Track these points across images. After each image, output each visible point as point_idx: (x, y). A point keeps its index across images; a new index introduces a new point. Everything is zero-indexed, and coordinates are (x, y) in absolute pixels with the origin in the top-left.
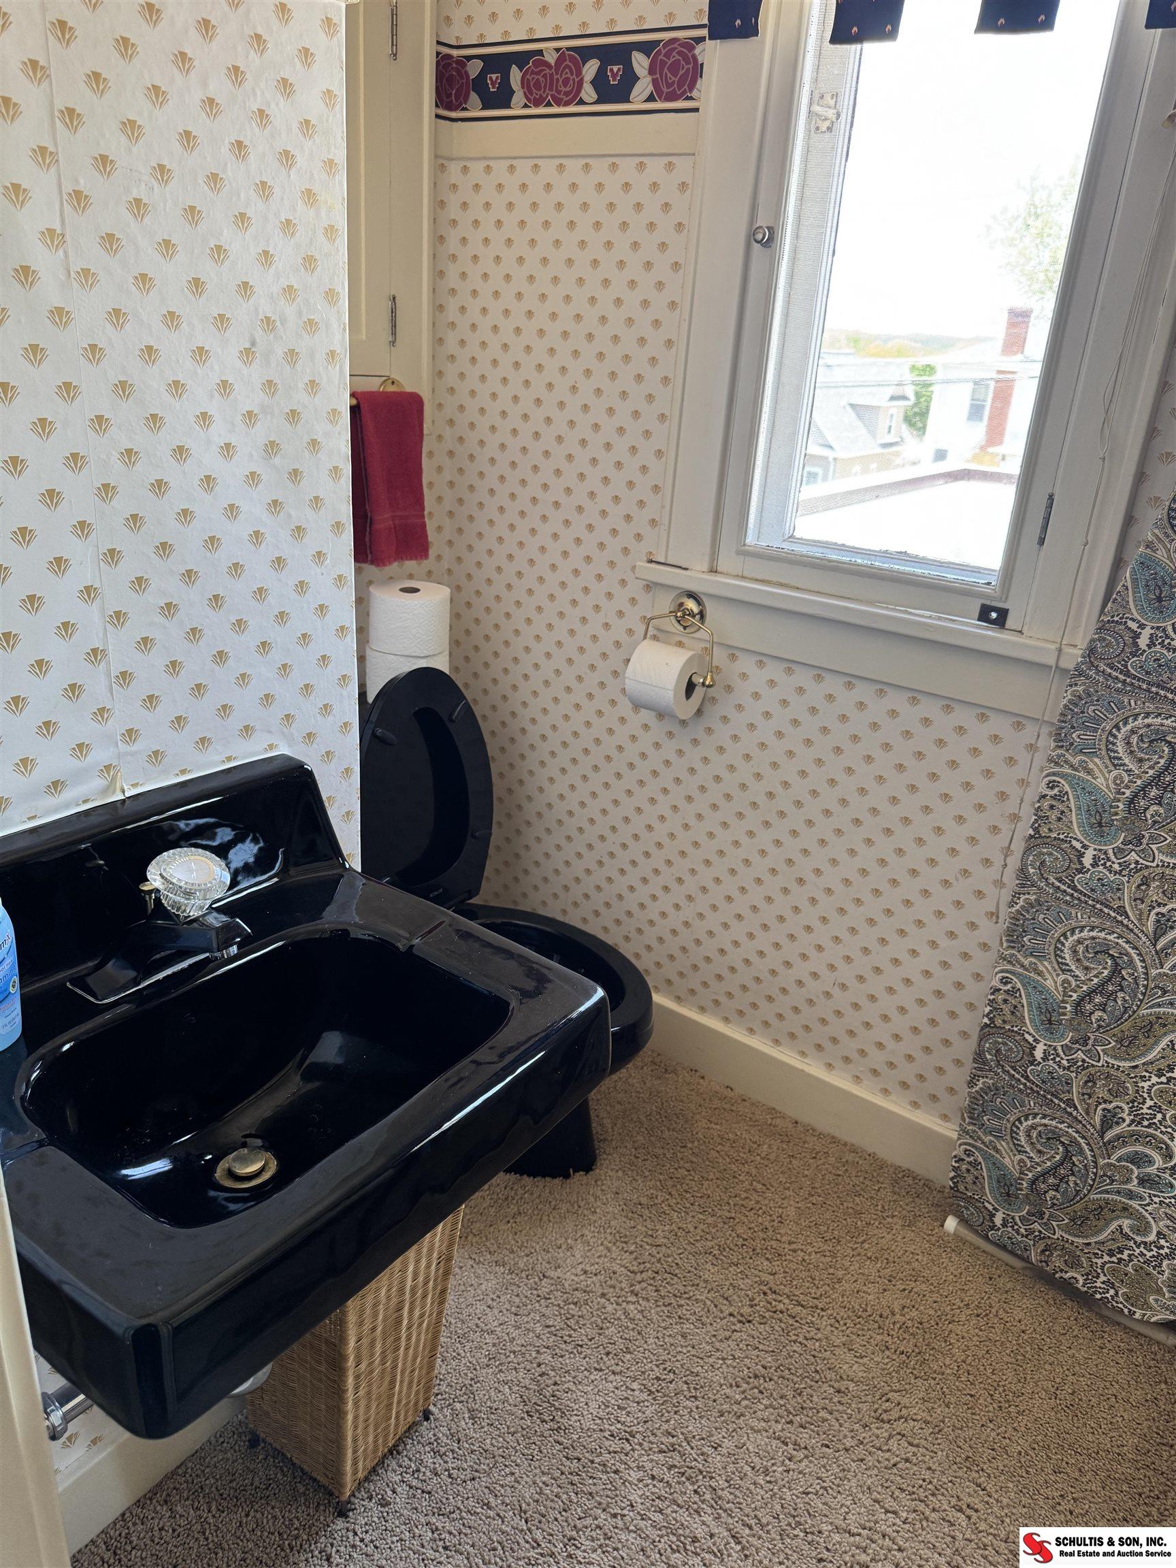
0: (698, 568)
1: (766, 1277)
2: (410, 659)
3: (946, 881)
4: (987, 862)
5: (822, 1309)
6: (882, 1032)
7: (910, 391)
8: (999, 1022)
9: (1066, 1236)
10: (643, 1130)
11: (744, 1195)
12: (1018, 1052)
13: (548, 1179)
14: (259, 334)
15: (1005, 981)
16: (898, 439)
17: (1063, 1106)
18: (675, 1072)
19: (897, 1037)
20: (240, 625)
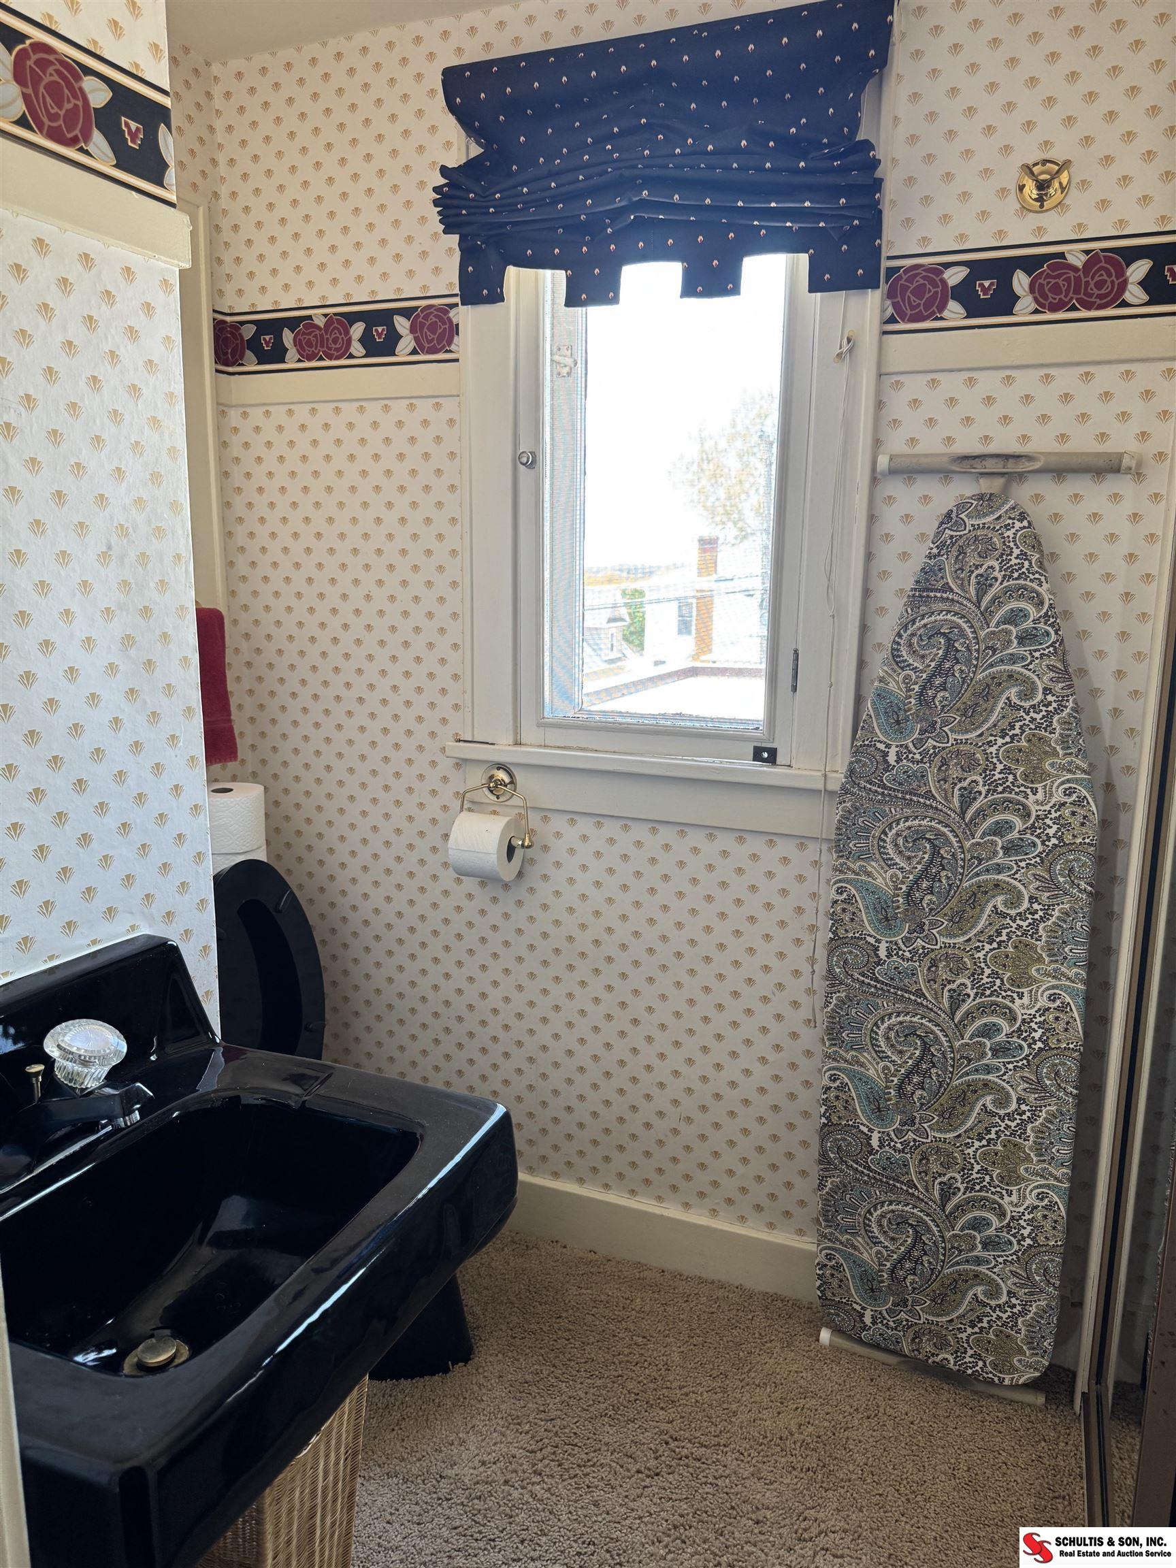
0: (504, 742)
1: (664, 1426)
2: (228, 857)
3: (765, 997)
4: (797, 973)
5: (725, 1446)
6: (730, 1159)
7: (624, 612)
8: (835, 1119)
9: (931, 1318)
10: (515, 1309)
11: (626, 1351)
12: (857, 1145)
13: (427, 1378)
14: (114, 540)
15: (833, 1078)
16: (620, 655)
17: (905, 1188)
18: (536, 1246)
19: (745, 1161)
20: (102, 807)
